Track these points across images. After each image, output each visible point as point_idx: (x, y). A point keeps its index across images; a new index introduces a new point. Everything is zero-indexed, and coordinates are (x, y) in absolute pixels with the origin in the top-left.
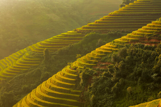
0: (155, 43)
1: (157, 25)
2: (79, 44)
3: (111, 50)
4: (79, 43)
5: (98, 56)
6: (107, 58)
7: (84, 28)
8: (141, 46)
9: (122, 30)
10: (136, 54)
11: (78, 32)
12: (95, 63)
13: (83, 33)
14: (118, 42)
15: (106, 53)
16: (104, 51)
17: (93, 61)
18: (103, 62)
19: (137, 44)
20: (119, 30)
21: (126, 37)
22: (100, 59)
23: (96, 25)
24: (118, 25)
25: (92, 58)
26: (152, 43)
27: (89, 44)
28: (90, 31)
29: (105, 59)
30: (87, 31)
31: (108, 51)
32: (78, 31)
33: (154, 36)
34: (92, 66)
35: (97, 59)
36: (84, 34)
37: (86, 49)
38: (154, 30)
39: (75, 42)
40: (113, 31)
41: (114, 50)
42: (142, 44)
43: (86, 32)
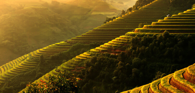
0: (118, 53)
1: (122, 39)
2: (67, 52)
3: (86, 57)
4: (67, 51)
5: (76, 62)
6: (82, 64)
7: (73, 39)
8: (108, 55)
9: (101, 41)
10: (103, 61)
11: (68, 43)
12: (74, 67)
13: (71, 43)
14: (92, 52)
15: (82, 60)
16: (81, 58)
17: (72, 65)
18: (80, 66)
19: (105, 53)
20: (98, 41)
21: (99, 48)
22: (78, 64)
23: (82, 38)
24: (98, 38)
25: (72, 64)
26: (116, 53)
27: (75, 52)
28: (77, 42)
29: (81, 64)
30: (74, 42)
31: (84, 58)
32: (68, 42)
33: (119, 47)
34: (71, 69)
35: (75, 64)
36: (72, 44)
37: (72, 56)
38: (120, 43)
39: (65, 50)
40: (94, 43)
41: (88, 58)
42: (109, 53)
43: (74, 43)
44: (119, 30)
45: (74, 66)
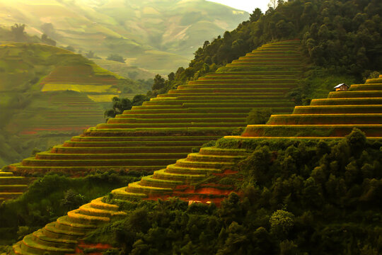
0: (211, 197)
1: (214, 156)
2: (19, 202)
3: (108, 215)
4: (18, 199)
5: (75, 229)
6: (99, 235)
7: (28, 163)
8: (181, 204)
9: (121, 168)
10: (172, 223)
11: (15, 174)
12: (71, 245)
13: (26, 175)
14: (121, 196)
15: (95, 222)
16: (90, 218)
17: (64, 241)
18: (90, 242)
19: (170, 199)
20: (112, 168)
21: (139, 184)
22: (83, 236)
23: (52, 157)
24: (109, 157)
25: (61, 235)
26: (206, 197)
27: (44, 201)
28: (45, 171)
29: (94, 236)
30: (36, 170)
31: (100, 218)
32: (15, 170)
33: (210, 181)
34: (65, 252)
35: (74, 237)
36: (31, 179)
38: (208, 167)
39: (9, 197)
40: (98, 172)
41: (114, 216)
42: (182, 200)
43: (35, 173)
44: (170, 133)
45: (74, 244)
